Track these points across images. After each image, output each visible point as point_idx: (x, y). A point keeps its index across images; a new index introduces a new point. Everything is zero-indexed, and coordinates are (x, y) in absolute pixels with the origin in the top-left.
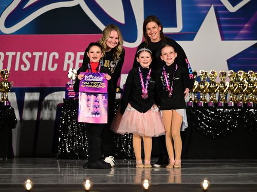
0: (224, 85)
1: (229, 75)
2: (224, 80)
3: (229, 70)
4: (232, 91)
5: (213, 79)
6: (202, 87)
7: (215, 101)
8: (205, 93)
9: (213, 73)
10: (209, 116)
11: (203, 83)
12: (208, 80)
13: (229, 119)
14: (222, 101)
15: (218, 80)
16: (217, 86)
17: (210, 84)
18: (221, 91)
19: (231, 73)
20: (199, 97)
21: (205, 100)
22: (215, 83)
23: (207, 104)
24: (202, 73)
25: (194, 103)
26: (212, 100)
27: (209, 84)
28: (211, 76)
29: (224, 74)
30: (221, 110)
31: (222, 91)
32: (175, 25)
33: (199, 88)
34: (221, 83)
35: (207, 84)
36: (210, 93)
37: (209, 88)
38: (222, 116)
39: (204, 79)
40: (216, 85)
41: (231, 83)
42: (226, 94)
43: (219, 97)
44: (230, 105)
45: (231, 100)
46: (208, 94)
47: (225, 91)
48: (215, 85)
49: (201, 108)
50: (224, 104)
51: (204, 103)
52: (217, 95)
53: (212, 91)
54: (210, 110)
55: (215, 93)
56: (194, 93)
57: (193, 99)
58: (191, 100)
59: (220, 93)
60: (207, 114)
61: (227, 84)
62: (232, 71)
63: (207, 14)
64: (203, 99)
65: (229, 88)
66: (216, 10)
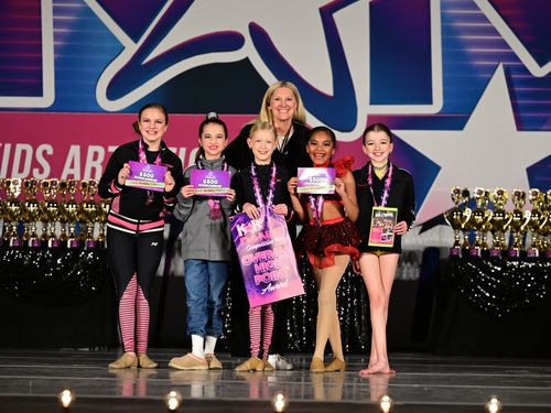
0: (521, 217)
1: (531, 197)
2: (521, 207)
3: (531, 188)
4: (536, 228)
5: (500, 204)
6: (479, 219)
7: (503, 245)
8: (485, 231)
9: (500, 193)
10: (491, 274)
11: (481, 212)
12: (491, 206)
13: (530, 281)
14: (516, 246)
15: (509, 207)
16: (508, 219)
17: (495, 213)
18: (516, 226)
19: (535, 194)
20: (472, 238)
21: (484, 245)
22: (503, 213)
23: (488, 251)
24: (480, 192)
25: (464, 250)
26: (497, 245)
27: (492, 214)
28: (497, 199)
29: (520, 196)
30: (515, 263)
31: (518, 229)
32: (429, 101)
33: (472, 221)
34: (516, 212)
35: (489, 214)
36: (493, 231)
37: (492, 221)
38: (516, 276)
39: (483, 204)
40: (506, 216)
41: (534, 212)
42: (525, 234)
43: (511, 238)
44: (532, 255)
45: (534, 246)
46: (489, 233)
47: (522, 228)
48: (504, 216)
49: (475, 260)
50: (521, 252)
51: (482, 251)
52: (507, 234)
53: (497, 227)
54: (494, 264)
55: (504, 231)
56: (464, 230)
57: (462, 242)
58: (457, 243)
59: (512, 232)
60: (487, 270)
61: (527, 215)
62: (537, 190)
63: (490, 79)
64: (481, 242)
65: (531, 222)
66: (508, 72)
